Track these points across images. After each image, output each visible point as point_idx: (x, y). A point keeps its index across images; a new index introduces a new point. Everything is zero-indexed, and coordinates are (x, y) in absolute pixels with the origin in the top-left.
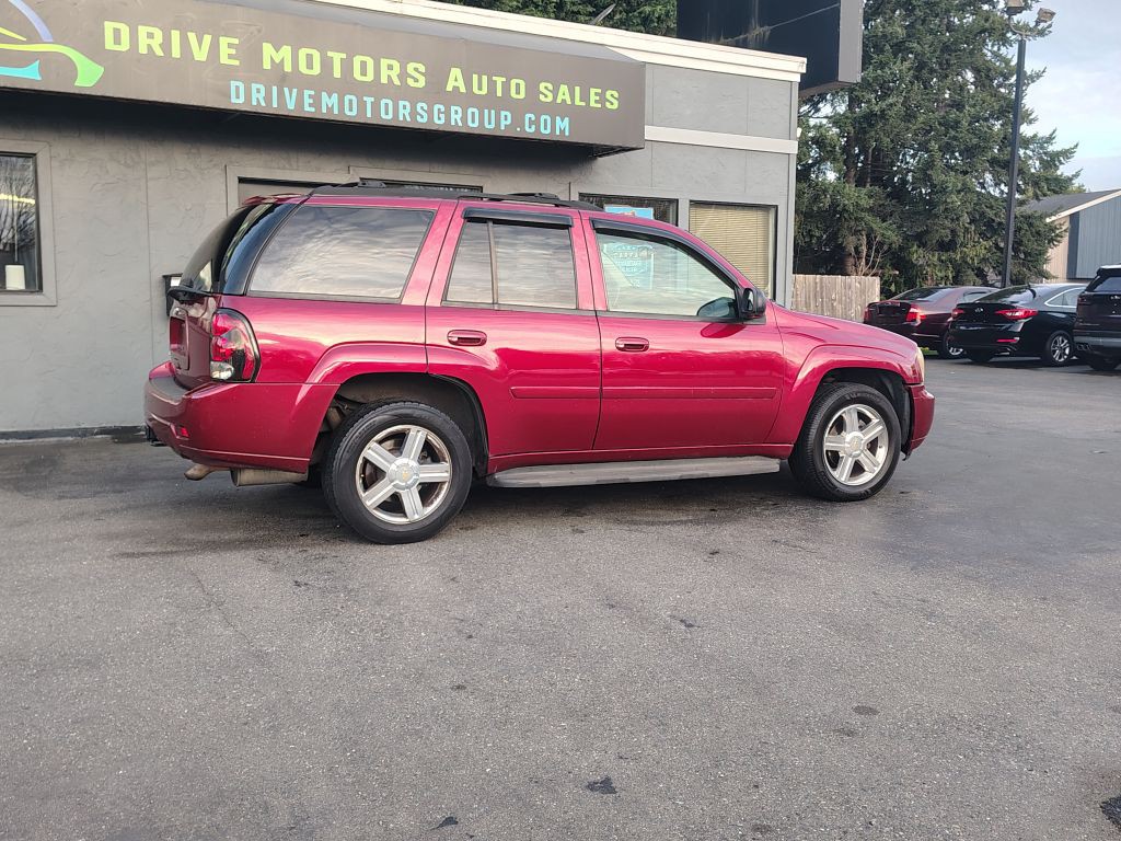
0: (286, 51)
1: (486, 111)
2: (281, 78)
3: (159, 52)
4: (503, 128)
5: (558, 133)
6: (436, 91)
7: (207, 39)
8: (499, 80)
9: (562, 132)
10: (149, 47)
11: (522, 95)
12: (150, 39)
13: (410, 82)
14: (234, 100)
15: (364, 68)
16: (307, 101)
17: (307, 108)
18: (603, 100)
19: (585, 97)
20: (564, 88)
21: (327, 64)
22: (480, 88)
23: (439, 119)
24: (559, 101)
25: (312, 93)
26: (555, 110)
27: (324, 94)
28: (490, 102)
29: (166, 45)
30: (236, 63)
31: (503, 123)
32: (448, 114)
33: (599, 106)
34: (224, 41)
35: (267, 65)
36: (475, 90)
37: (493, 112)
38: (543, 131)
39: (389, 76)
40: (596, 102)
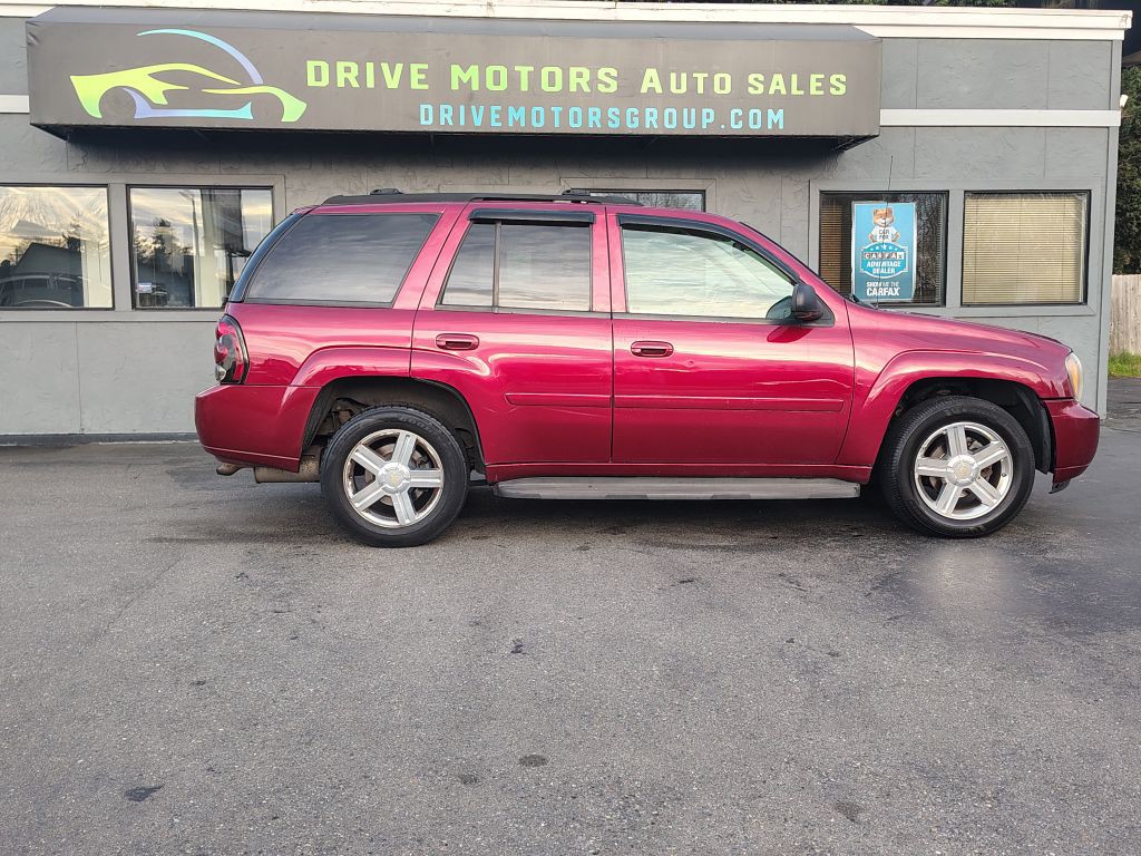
0: (474, 71)
1: (686, 111)
2: (468, 97)
3: (355, 84)
4: (704, 127)
5: (770, 127)
6: (629, 90)
7: (399, 67)
8: (700, 77)
9: (775, 125)
10: (346, 80)
11: (728, 89)
12: (347, 73)
13: (601, 88)
14: (423, 122)
15: (551, 78)
16: (494, 116)
17: (494, 124)
18: (826, 85)
19: (804, 85)
20: (778, 78)
21: (514, 79)
22: (678, 87)
23: (633, 122)
24: (771, 92)
25: (499, 108)
26: (765, 102)
27: (511, 109)
28: (692, 99)
29: (362, 77)
30: (426, 87)
31: (705, 121)
32: (642, 116)
33: (822, 93)
34: (414, 68)
35: (455, 86)
36: (673, 89)
37: (693, 110)
38: (752, 126)
39: (578, 84)
40: (818, 89)
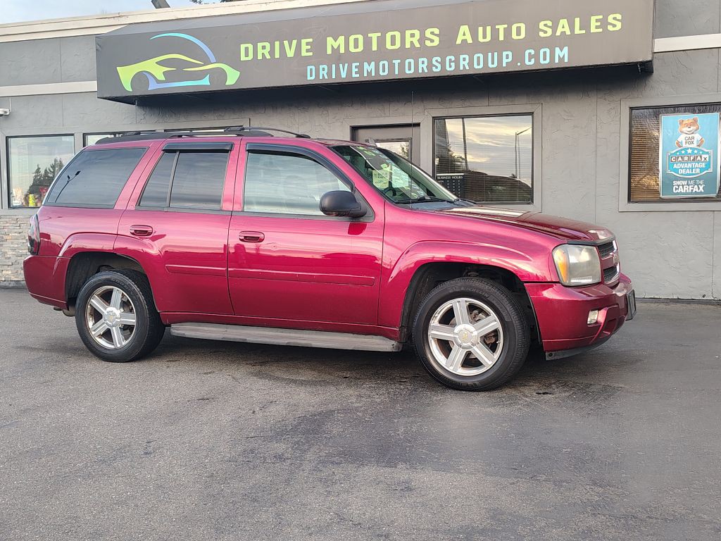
0: (341, 39)
1: (490, 54)
2: (337, 58)
3: (268, 57)
4: (504, 65)
5: (557, 61)
6: (448, 45)
7: (295, 42)
8: (501, 28)
9: (561, 59)
10: (263, 54)
11: (523, 35)
12: (263, 50)
13: (428, 43)
14: (309, 78)
15: (393, 41)
16: (354, 70)
17: (354, 75)
18: (604, 23)
19: (585, 25)
20: (564, 22)
21: (368, 42)
22: (485, 37)
23: (450, 67)
24: (558, 33)
25: (358, 64)
26: (553, 42)
27: (366, 64)
28: (495, 46)
29: (272, 52)
30: (311, 54)
31: (505, 61)
32: (457, 62)
33: (601, 30)
34: (304, 41)
35: (329, 51)
36: (481, 39)
37: (496, 54)
38: (542, 62)
39: (412, 42)
40: (597, 27)
